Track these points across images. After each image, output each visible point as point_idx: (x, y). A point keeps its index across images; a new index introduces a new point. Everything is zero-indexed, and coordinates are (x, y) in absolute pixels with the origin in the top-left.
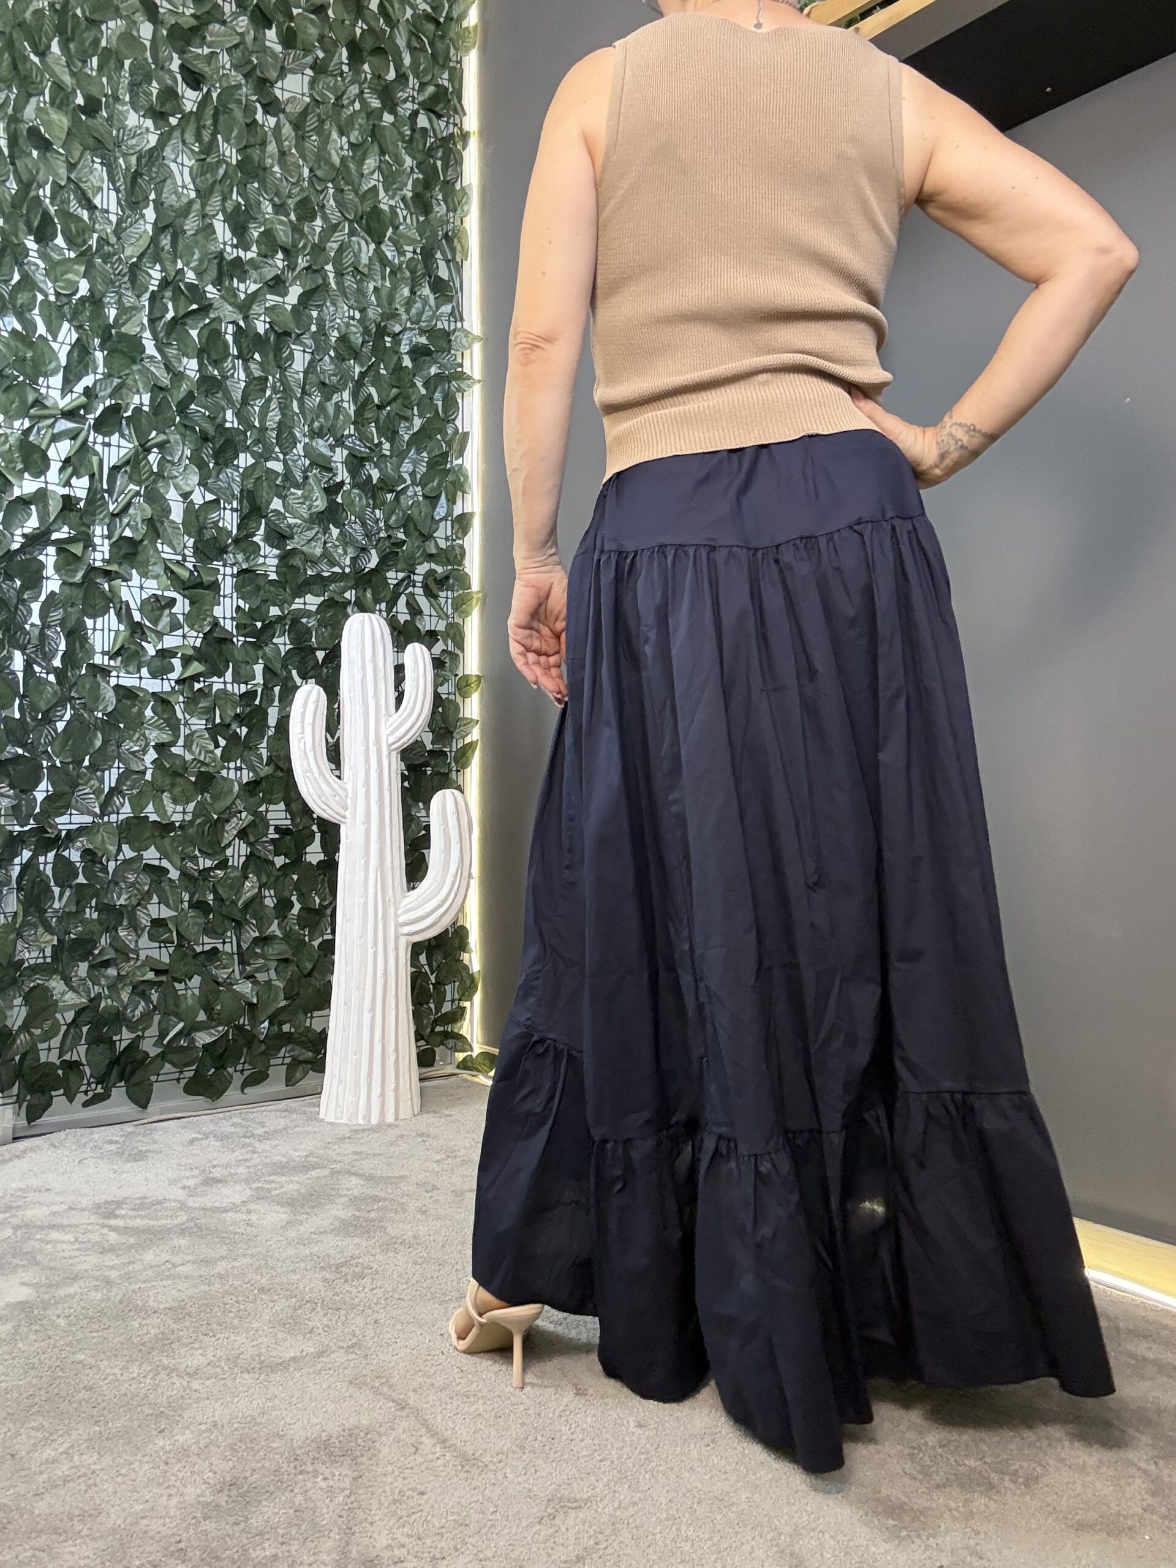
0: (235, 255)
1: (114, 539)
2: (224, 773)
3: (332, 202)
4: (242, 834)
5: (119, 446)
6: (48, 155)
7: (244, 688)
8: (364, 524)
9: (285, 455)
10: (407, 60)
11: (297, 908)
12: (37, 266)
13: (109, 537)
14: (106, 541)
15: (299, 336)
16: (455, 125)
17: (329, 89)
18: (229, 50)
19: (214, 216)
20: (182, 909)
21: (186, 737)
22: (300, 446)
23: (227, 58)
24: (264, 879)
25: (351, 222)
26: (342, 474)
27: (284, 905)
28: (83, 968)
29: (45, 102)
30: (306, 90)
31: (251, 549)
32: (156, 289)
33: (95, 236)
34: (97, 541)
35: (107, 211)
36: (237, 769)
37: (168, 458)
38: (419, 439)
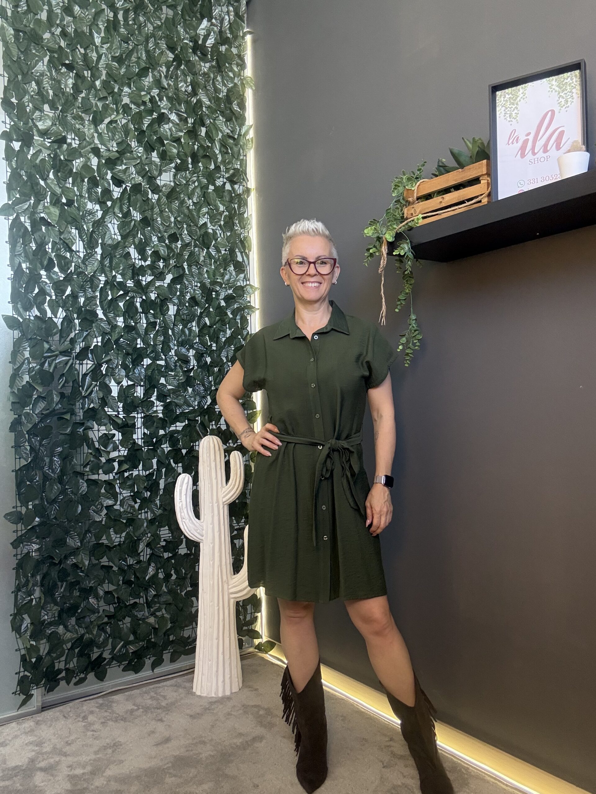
0: (140, 264)
1: (85, 410)
2: (139, 516)
3: (186, 232)
4: (148, 545)
5: (87, 364)
6: (50, 228)
7: (148, 472)
8: (203, 385)
9: (165, 356)
10: (220, 158)
11: (174, 577)
12: (46, 282)
13: (83, 408)
14: (81, 411)
15: (171, 298)
16: (244, 186)
17: (183, 178)
18: (134, 166)
19: (130, 247)
20: (119, 585)
21: (121, 501)
22: (173, 351)
23: (133, 169)
24: (159, 566)
25: (195, 240)
26: (193, 362)
27: (168, 576)
28: (73, 621)
29: (47, 202)
30: (172, 179)
31: (150, 404)
32: (103, 285)
33: (73, 264)
34: (77, 411)
35: (79, 252)
36: (145, 512)
37: (111, 366)
38: (229, 341)
